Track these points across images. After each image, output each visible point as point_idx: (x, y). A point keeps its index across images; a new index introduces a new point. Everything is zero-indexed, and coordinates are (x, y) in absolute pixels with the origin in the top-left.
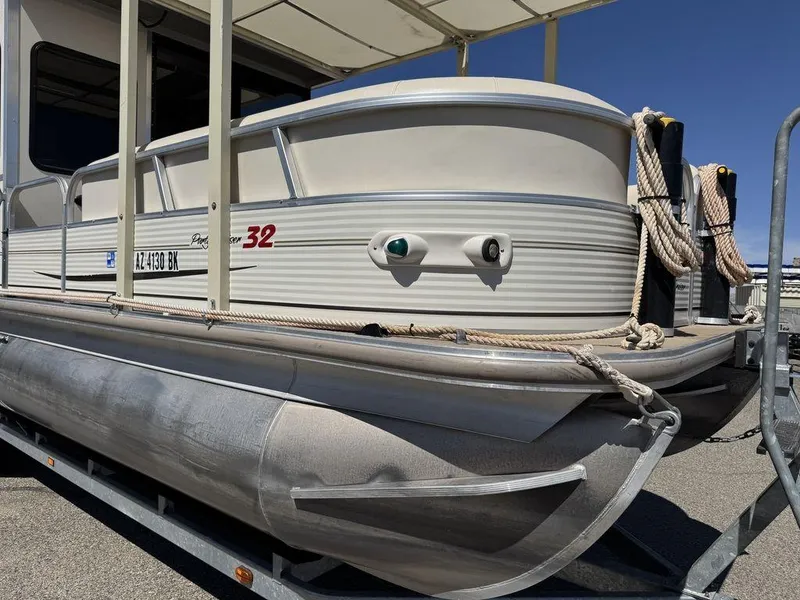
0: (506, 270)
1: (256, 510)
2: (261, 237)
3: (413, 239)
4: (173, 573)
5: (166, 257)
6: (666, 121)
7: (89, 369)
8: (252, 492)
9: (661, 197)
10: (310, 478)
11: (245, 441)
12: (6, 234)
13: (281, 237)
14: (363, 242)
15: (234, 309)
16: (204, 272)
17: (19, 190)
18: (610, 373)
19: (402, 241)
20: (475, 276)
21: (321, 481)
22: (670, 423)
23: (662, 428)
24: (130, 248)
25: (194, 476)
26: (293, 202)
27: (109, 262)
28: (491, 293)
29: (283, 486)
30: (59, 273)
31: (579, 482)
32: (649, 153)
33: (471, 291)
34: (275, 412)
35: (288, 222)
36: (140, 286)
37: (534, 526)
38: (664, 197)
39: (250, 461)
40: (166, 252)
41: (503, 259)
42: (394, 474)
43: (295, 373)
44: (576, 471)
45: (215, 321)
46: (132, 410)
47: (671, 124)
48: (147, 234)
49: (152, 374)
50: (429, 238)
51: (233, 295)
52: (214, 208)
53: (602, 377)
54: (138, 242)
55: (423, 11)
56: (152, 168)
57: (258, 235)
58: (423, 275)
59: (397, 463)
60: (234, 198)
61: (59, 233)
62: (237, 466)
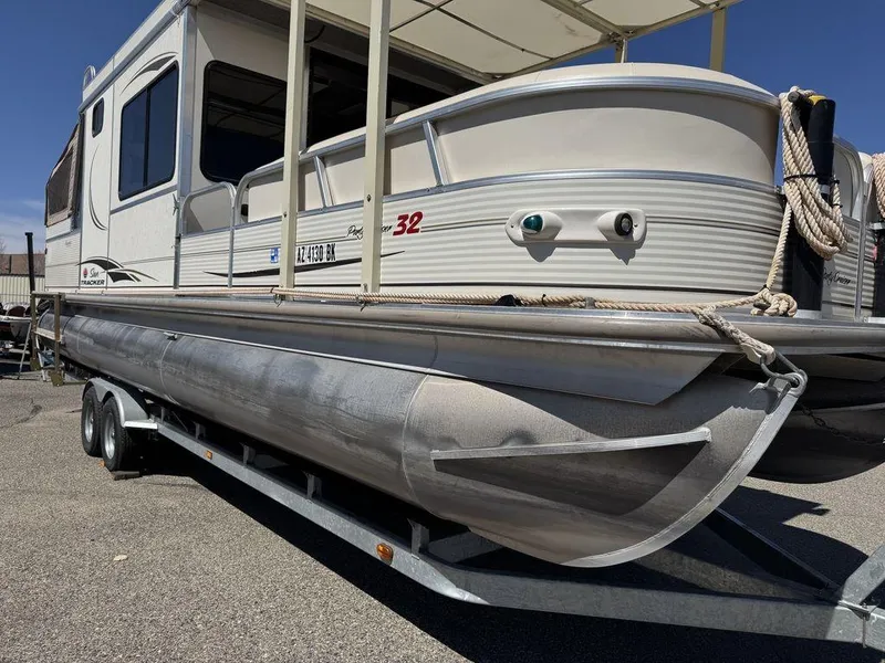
0: (640, 244)
1: (399, 473)
2: (409, 224)
3: (547, 215)
4: (316, 563)
5: (325, 250)
6: (815, 99)
7: (250, 359)
8: (396, 456)
9: (807, 176)
10: (448, 441)
11: (389, 410)
12: (178, 238)
13: (428, 222)
14: (503, 222)
15: (384, 291)
16: (359, 260)
17: (192, 197)
18: (732, 331)
19: (538, 218)
20: (609, 250)
21: (459, 446)
22: (794, 384)
23: (787, 389)
24: (292, 243)
25: (344, 445)
26: (439, 189)
27: (273, 258)
28: (623, 267)
29: (424, 449)
30: (226, 271)
31: (702, 443)
32: (795, 131)
33: (604, 265)
34: (417, 385)
35: (435, 211)
36: (300, 278)
37: (661, 488)
38: (810, 176)
39: (394, 427)
40: (325, 245)
41: (637, 233)
42: (525, 437)
43: (436, 350)
44: (701, 432)
45: (367, 303)
46: (291, 392)
47: (820, 102)
48: (309, 229)
49: (309, 358)
50: (564, 214)
51: (384, 280)
52: (369, 200)
53: (725, 336)
54: (299, 238)
55: (578, 9)
56: (314, 169)
57: (407, 222)
58: (557, 250)
59: (528, 428)
60: (387, 191)
61: (227, 234)
62: (383, 433)
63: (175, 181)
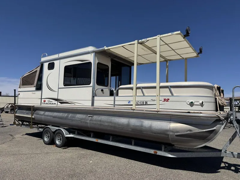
12: (93, 97)
14: (186, 102)
17: (97, 89)
19: (192, 102)
20: (200, 106)
21: (179, 132)
22: (225, 122)
26: (173, 96)
28: (202, 108)
29: (173, 133)
30: (113, 104)
31: (215, 129)
32: (217, 90)
33: (200, 108)
35: (171, 99)
36: (137, 106)
37: (210, 135)
38: (219, 96)
39: (167, 131)
40: (144, 102)
41: (203, 104)
42: (190, 130)
43: (171, 119)
44: (215, 128)
47: (219, 87)
48: (139, 99)
50: (195, 101)
52: (158, 96)
53: (219, 117)
57: (166, 100)
58: (194, 106)
61: (113, 97)
63: (91, 85)
